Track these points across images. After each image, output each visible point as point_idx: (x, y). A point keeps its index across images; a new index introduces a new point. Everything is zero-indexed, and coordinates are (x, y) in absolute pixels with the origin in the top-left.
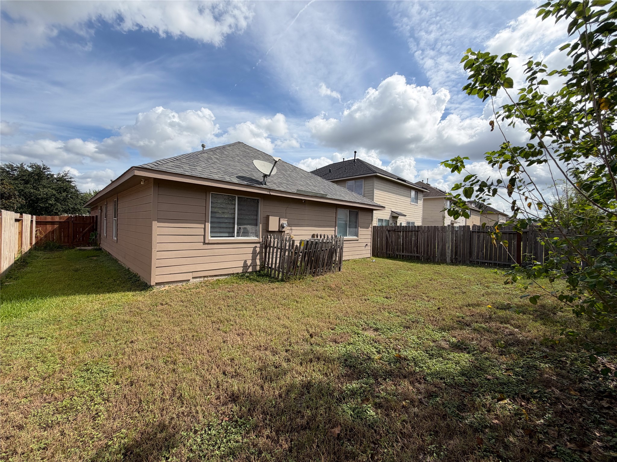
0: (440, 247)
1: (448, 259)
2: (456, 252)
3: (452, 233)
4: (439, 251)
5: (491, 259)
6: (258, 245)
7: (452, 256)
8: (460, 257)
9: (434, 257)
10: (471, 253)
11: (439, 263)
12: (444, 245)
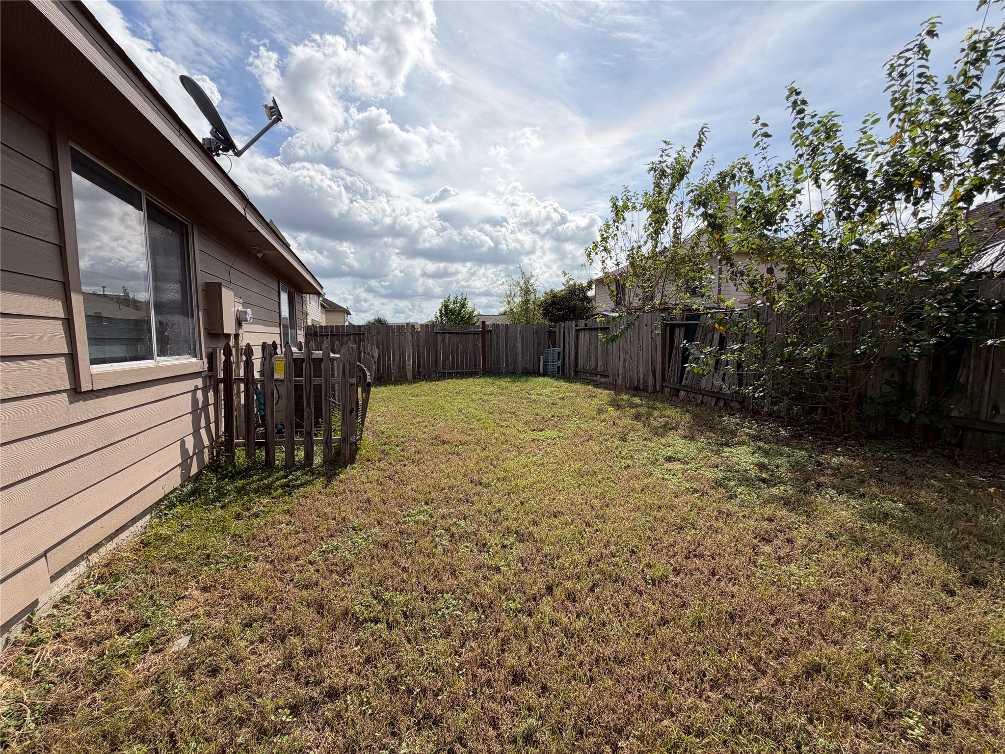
0: (397, 357)
1: (410, 376)
2: (418, 364)
3: (413, 336)
4: (396, 363)
5: (458, 368)
6: (199, 382)
7: (414, 369)
8: (424, 369)
9: (389, 374)
10: (436, 362)
11: (396, 382)
12: (403, 354)
